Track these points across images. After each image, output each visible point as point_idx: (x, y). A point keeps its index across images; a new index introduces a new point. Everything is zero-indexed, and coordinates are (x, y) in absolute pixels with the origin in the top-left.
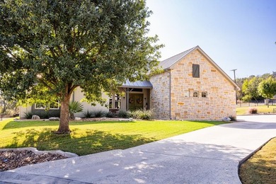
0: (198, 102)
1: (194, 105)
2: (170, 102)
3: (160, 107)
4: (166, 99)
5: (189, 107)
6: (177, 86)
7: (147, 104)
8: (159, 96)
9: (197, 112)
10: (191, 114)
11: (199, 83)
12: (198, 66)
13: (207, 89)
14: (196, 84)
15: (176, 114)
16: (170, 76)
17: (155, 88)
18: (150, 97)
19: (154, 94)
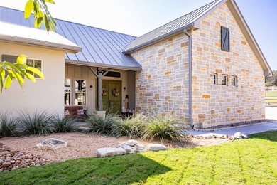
0: (228, 93)
1: (223, 98)
2: (190, 93)
3: (161, 103)
4: (178, 88)
5: (217, 103)
6: (201, 63)
7: (127, 97)
8: (157, 84)
9: (226, 112)
10: (219, 114)
11: (228, 60)
12: (228, 31)
13: (237, 71)
14: (225, 63)
15: (200, 116)
16: (189, 44)
17: (149, 71)
18: (136, 86)
19: (146, 81)
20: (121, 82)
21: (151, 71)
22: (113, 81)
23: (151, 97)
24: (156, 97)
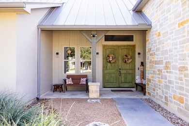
17: (158, 26)
18: (147, 51)
19: (155, 42)
20: (134, 46)
21: (161, 25)
22: (124, 46)
23: (161, 67)
24: (167, 67)
